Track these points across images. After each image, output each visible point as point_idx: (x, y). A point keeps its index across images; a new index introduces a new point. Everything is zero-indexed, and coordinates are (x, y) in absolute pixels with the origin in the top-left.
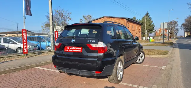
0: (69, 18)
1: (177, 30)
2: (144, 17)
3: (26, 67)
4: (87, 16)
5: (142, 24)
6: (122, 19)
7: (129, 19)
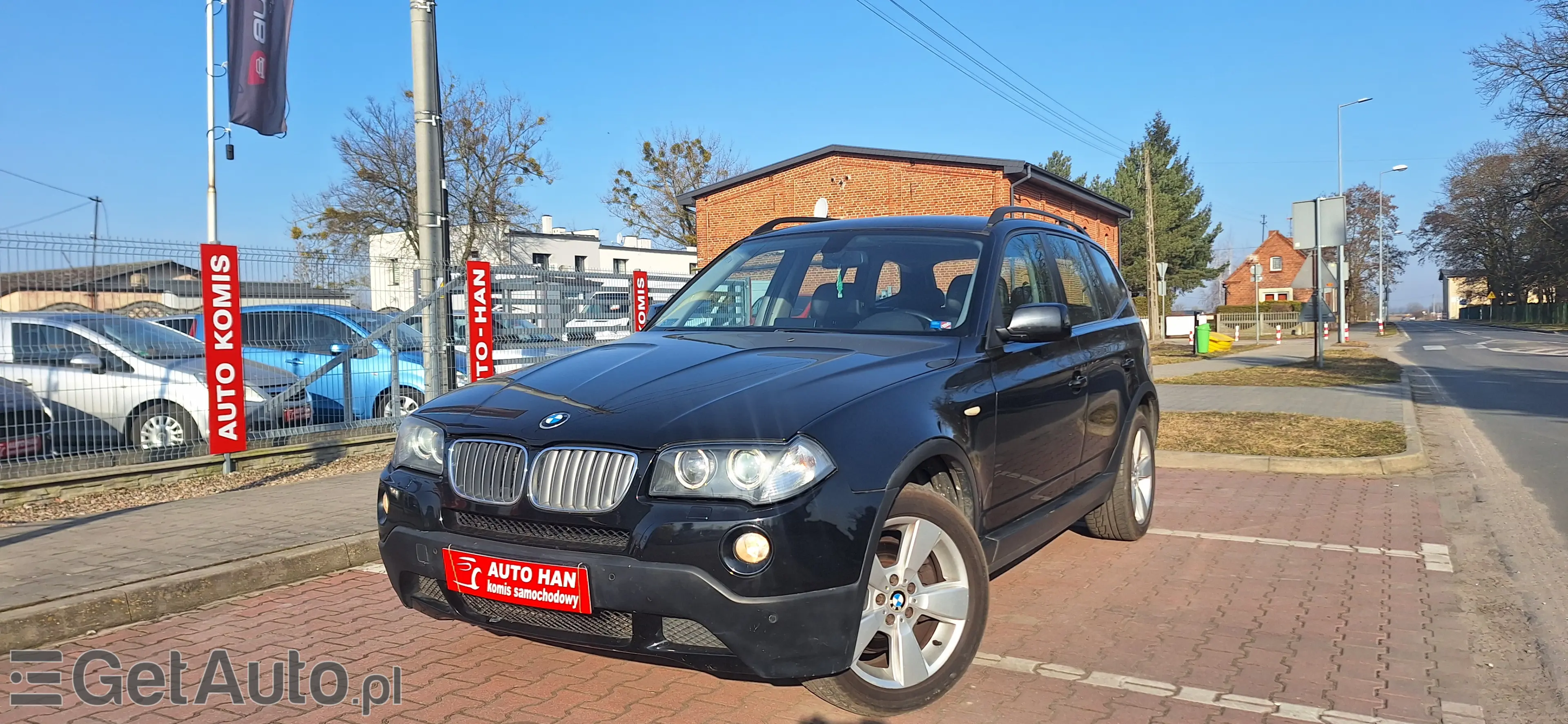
0: (523, 158)
1: (1395, 258)
2: (1134, 161)
3: (287, 563)
4: (676, 149)
5: (1127, 214)
6: (976, 173)
7: (1030, 171)
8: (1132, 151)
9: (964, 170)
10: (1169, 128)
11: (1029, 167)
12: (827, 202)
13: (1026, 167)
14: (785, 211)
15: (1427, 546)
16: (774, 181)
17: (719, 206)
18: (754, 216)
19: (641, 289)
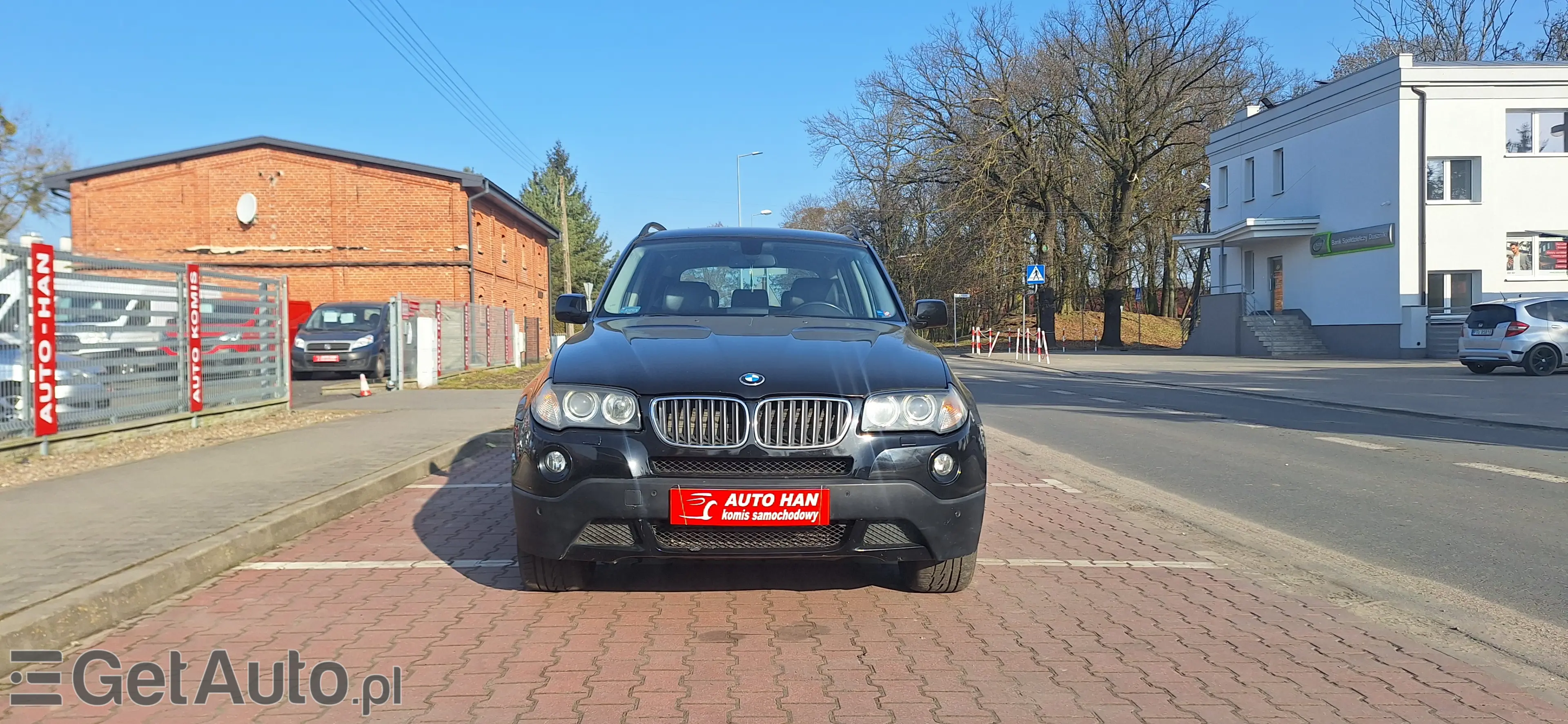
5: (555, 235)
6: (432, 183)
7: (487, 186)
9: (418, 178)
10: (568, 157)
11: (487, 183)
12: (255, 199)
13: (484, 182)
14: (196, 205)
15: (1045, 480)
16: (183, 169)
17: (105, 194)
18: (154, 208)
19: (193, 284)
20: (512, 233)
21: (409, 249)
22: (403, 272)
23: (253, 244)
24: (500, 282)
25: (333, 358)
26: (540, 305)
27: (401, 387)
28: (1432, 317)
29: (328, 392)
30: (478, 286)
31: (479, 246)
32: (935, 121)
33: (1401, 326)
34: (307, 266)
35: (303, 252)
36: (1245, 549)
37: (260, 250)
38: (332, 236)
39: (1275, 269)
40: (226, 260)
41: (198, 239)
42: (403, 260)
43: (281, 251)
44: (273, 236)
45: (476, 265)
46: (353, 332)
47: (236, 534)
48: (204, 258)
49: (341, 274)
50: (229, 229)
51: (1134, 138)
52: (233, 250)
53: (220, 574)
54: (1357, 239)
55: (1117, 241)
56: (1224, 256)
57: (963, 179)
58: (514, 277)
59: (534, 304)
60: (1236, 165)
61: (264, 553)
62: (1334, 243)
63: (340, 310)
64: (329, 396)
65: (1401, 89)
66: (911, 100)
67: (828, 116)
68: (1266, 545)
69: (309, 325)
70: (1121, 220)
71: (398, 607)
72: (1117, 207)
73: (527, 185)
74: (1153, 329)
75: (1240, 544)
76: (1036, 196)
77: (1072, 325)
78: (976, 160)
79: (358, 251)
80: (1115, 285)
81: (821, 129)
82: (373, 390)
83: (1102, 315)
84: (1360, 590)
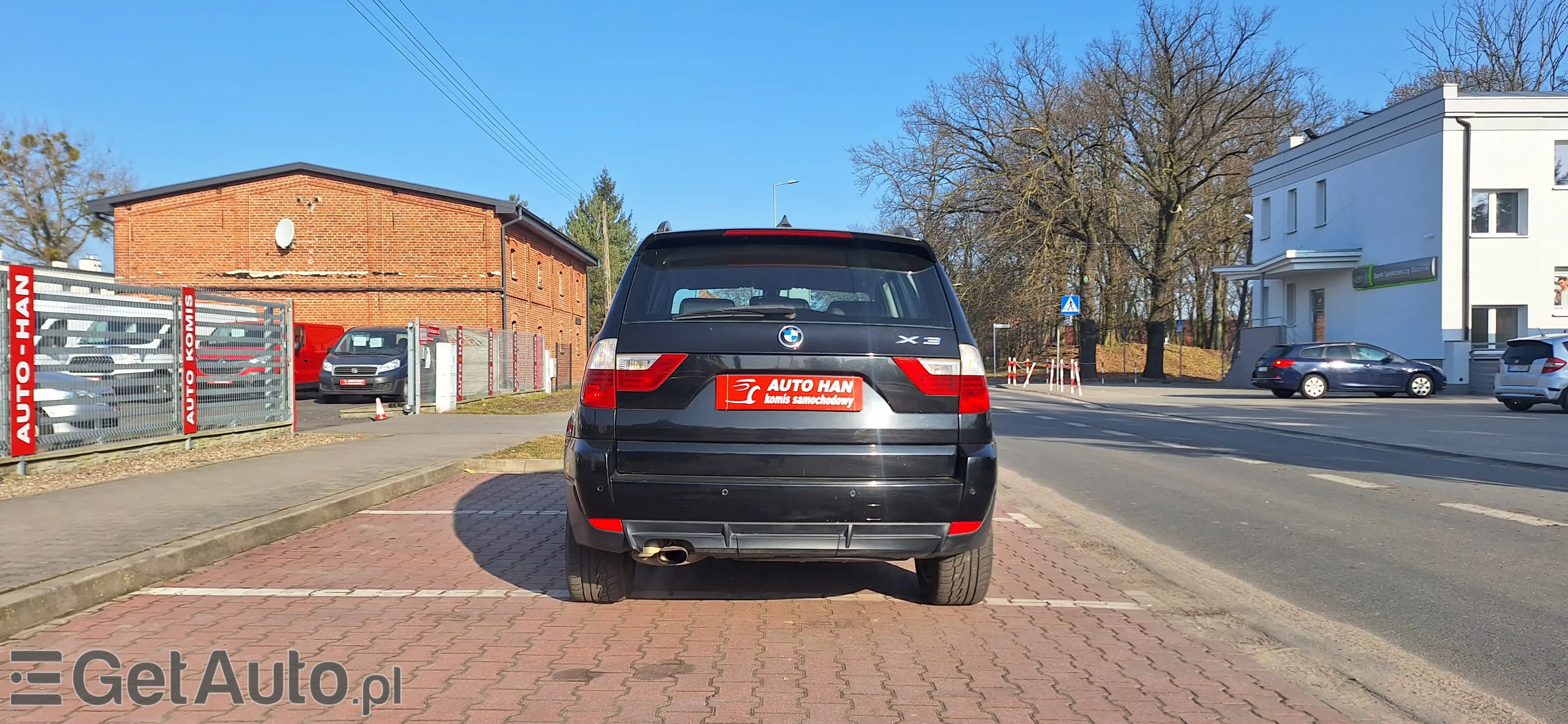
2: (584, 212)
5: (595, 263)
6: (466, 209)
7: (520, 213)
8: (582, 203)
9: (453, 205)
10: (614, 185)
11: (520, 210)
12: (292, 224)
13: (517, 209)
14: (237, 230)
15: (1010, 514)
16: (223, 194)
17: (148, 217)
18: (195, 232)
19: (189, 307)
20: (548, 261)
21: (442, 275)
22: (436, 298)
23: (291, 269)
24: (535, 308)
25: (360, 382)
26: (578, 331)
27: (418, 412)
28: (1476, 353)
29: (346, 415)
30: (511, 312)
31: (514, 273)
32: (976, 150)
33: (1444, 361)
34: (344, 291)
35: (339, 277)
36: (1179, 589)
37: (297, 275)
38: (368, 261)
39: (1317, 302)
40: (264, 284)
41: (237, 263)
42: (437, 285)
43: (318, 276)
44: (310, 261)
45: (508, 291)
46: (380, 356)
47: (140, 559)
48: (243, 282)
49: (376, 299)
50: (267, 254)
51: (1178, 169)
52: (271, 274)
53: (114, 599)
54: (1400, 272)
55: (1160, 273)
56: (1265, 290)
57: (1004, 210)
58: (550, 304)
59: (571, 331)
60: (1279, 196)
61: (171, 578)
62: (1376, 276)
63: (369, 335)
64: (347, 419)
65: (1445, 120)
66: (952, 130)
67: (873, 146)
68: (1201, 586)
69: (338, 349)
70: (1164, 251)
71: (268, 636)
72: (1162, 238)
73: (574, 213)
74: (1199, 362)
75: (1175, 584)
76: (1077, 227)
77: (1116, 357)
78: (1017, 190)
79: (392, 276)
80: (1161, 317)
81: (865, 158)
82: (388, 414)
83: (1145, 347)
84: (1275, 635)
